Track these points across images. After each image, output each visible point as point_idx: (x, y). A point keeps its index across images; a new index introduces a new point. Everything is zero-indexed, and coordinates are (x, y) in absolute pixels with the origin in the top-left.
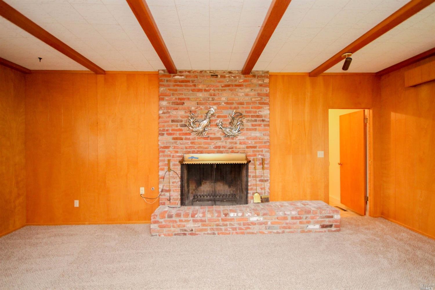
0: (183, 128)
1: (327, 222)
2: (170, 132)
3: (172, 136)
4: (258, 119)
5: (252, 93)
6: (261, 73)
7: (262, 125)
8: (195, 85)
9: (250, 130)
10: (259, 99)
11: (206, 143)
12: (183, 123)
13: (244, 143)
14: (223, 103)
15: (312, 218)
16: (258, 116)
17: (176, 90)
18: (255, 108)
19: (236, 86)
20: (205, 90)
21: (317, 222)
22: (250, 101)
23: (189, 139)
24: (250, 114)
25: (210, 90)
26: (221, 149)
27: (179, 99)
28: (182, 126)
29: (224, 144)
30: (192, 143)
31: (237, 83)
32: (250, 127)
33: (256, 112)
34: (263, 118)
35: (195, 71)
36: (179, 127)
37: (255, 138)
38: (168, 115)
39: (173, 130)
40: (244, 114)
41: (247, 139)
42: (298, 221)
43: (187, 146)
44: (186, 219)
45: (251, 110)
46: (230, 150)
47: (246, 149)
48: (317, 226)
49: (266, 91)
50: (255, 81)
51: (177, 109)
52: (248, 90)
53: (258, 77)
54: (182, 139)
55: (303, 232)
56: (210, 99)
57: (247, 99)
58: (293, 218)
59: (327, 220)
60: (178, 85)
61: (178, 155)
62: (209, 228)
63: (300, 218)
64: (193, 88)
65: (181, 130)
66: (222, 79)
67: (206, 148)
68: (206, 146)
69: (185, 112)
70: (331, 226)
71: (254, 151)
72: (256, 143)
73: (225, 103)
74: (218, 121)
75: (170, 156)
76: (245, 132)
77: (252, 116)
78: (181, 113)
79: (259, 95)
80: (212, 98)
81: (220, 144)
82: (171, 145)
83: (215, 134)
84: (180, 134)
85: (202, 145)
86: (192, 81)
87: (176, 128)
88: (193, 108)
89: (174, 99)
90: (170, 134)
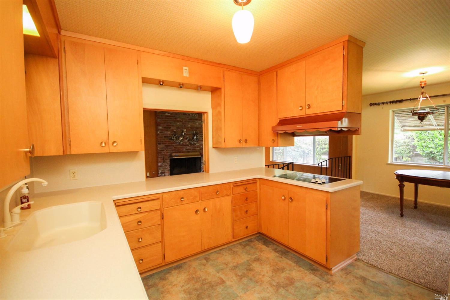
0: (170, 140)
2: (164, 142)
3: (165, 145)
8: (176, 119)
12: (170, 138)
13: (199, 147)
17: (166, 121)
19: (195, 119)
20: (181, 121)
23: (173, 146)
25: (183, 121)
26: (189, 151)
27: (167, 125)
28: (169, 139)
29: (190, 148)
30: (175, 148)
31: (195, 118)
36: (168, 140)
38: (162, 134)
39: (165, 141)
40: (199, 133)
41: (200, 145)
43: (172, 149)
46: (193, 151)
47: (200, 150)
51: (167, 131)
54: (170, 146)
56: (183, 126)
60: (167, 118)
61: (168, 154)
64: (174, 120)
66: (188, 116)
67: (182, 150)
68: (181, 149)
69: (171, 132)
73: (190, 128)
74: (187, 137)
75: (164, 155)
76: (199, 142)
78: (169, 133)
80: (184, 125)
81: (188, 148)
82: (165, 149)
83: (186, 143)
84: (169, 144)
85: (180, 149)
86: (175, 116)
87: (167, 140)
88: (175, 130)
89: (165, 125)
90: (164, 144)
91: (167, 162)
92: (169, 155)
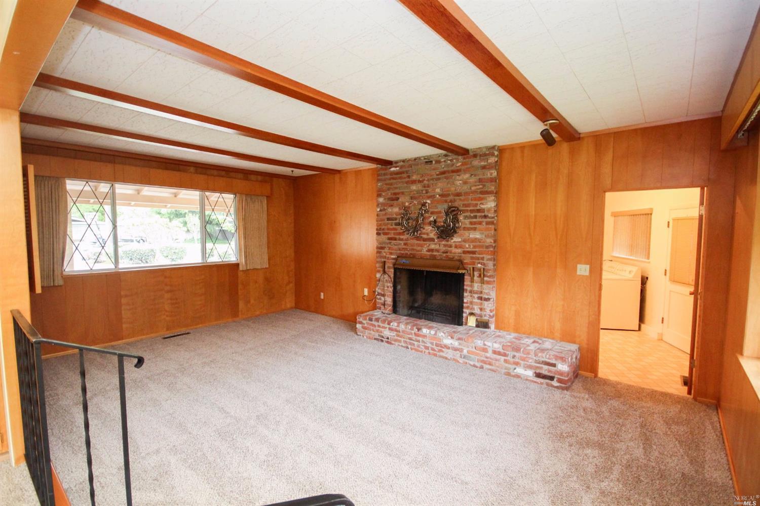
0: (397, 227)
1: (545, 370)
2: (386, 231)
3: (387, 236)
4: (478, 214)
5: (473, 180)
6: (484, 150)
7: (484, 224)
8: (409, 177)
9: (469, 229)
10: (481, 186)
11: (419, 245)
12: (397, 221)
13: (461, 247)
14: (438, 196)
15: (523, 359)
16: (479, 211)
17: (391, 184)
18: (475, 199)
19: (453, 171)
20: (420, 181)
21: (530, 367)
22: (470, 190)
23: (402, 240)
24: (469, 209)
25: (424, 180)
26: (434, 253)
27: (395, 194)
28: (396, 224)
29: (437, 247)
30: (405, 244)
31: (454, 168)
32: (468, 226)
33: (476, 205)
34: (486, 213)
35: (409, 160)
36: (394, 226)
37: (475, 240)
38: (384, 213)
39: (388, 229)
40: (461, 208)
41: (465, 241)
42: (503, 358)
43: (400, 247)
44: (383, 325)
45: (470, 202)
46: (444, 255)
47: (462, 255)
48: (530, 373)
49: (491, 174)
50: (476, 162)
51: (392, 206)
52: (467, 176)
53: (481, 156)
54: (395, 239)
55: (508, 374)
56: (424, 192)
57: (465, 188)
58: (495, 352)
59: (546, 367)
60: (393, 179)
61: (392, 257)
62: (402, 339)
63: (505, 355)
64: (407, 180)
65: (395, 229)
66: (438, 165)
67: (419, 251)
68: (419, 248)
69: (400, 209)
70: (552, 378)
71: (472, 258)
72: (475, 247)
73: (439, 196)
74: (432, 219)
75: (385, 257)
76: (462, 232)
77: (472, 211)
78: (396, 210)
79: (480, 180)
80: (426, 190)
81: (433, 247)
82: (386, 246)
83: (428, 234)
84: (394, 234)
85: (415, 248)
86: (407, 172)
87: (391, 227)
88: (407, 204)
89: (390, 194)
90: (385, 234)
91: (390, 274)
92: (393, 259)
